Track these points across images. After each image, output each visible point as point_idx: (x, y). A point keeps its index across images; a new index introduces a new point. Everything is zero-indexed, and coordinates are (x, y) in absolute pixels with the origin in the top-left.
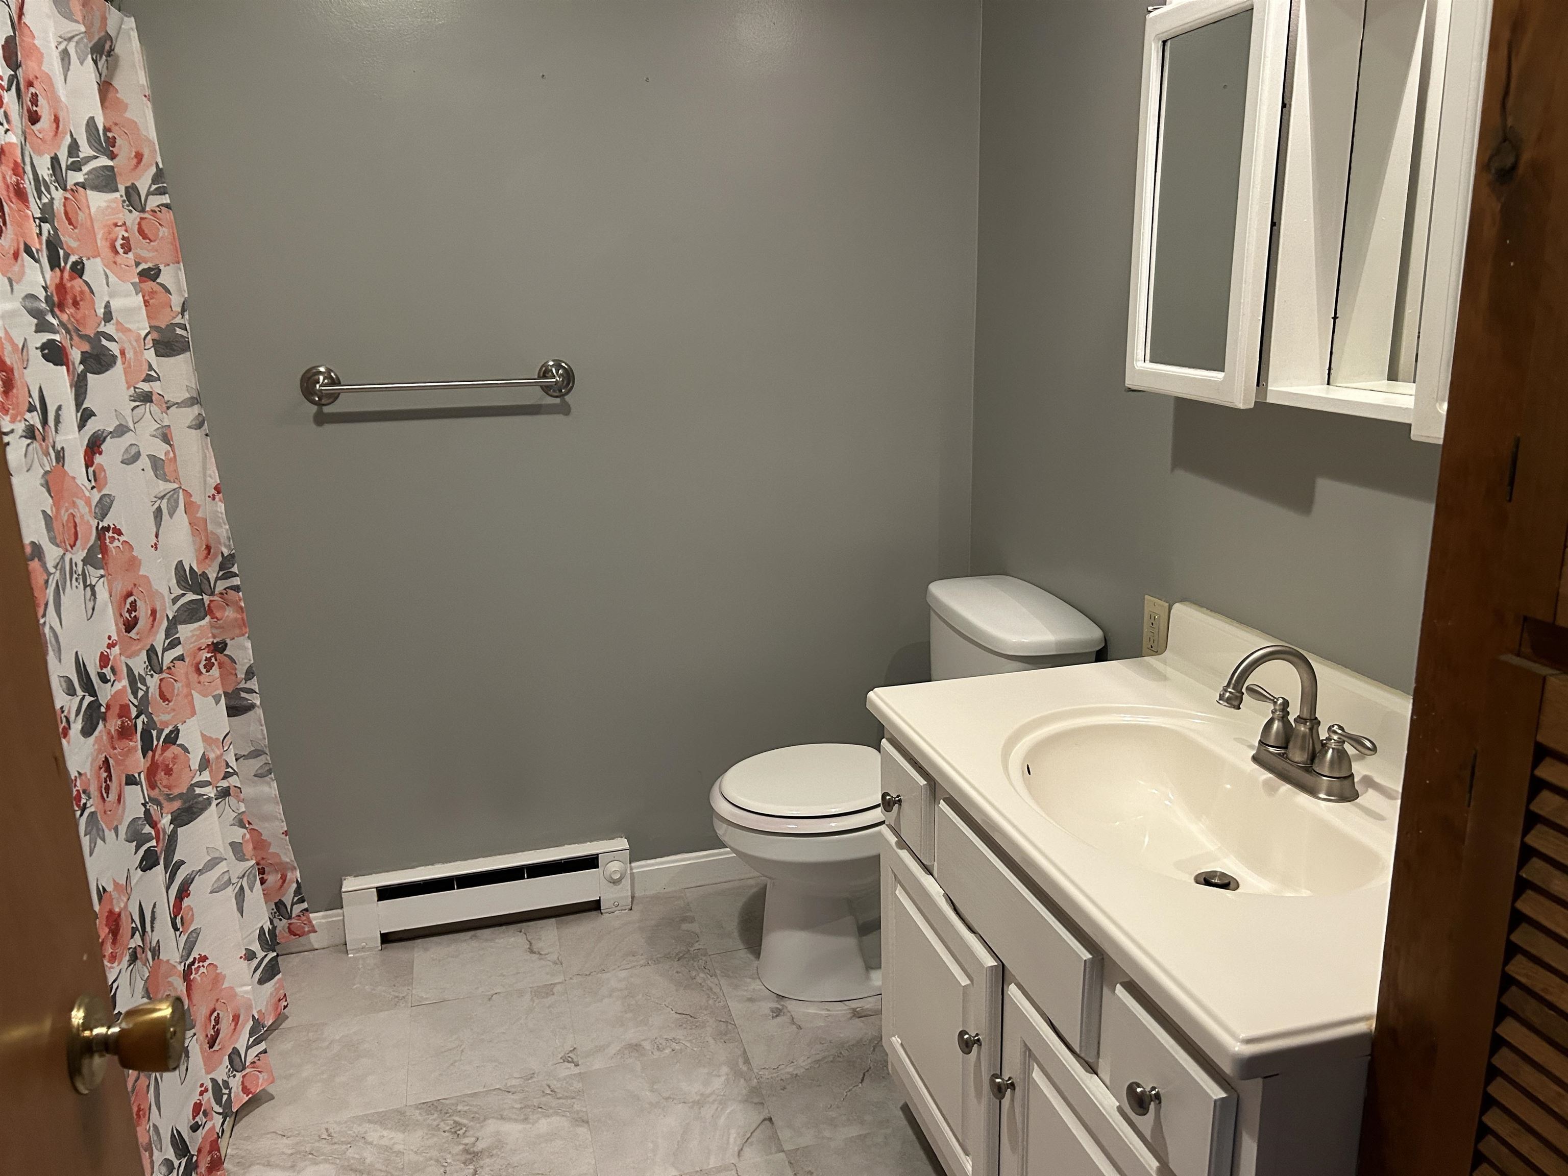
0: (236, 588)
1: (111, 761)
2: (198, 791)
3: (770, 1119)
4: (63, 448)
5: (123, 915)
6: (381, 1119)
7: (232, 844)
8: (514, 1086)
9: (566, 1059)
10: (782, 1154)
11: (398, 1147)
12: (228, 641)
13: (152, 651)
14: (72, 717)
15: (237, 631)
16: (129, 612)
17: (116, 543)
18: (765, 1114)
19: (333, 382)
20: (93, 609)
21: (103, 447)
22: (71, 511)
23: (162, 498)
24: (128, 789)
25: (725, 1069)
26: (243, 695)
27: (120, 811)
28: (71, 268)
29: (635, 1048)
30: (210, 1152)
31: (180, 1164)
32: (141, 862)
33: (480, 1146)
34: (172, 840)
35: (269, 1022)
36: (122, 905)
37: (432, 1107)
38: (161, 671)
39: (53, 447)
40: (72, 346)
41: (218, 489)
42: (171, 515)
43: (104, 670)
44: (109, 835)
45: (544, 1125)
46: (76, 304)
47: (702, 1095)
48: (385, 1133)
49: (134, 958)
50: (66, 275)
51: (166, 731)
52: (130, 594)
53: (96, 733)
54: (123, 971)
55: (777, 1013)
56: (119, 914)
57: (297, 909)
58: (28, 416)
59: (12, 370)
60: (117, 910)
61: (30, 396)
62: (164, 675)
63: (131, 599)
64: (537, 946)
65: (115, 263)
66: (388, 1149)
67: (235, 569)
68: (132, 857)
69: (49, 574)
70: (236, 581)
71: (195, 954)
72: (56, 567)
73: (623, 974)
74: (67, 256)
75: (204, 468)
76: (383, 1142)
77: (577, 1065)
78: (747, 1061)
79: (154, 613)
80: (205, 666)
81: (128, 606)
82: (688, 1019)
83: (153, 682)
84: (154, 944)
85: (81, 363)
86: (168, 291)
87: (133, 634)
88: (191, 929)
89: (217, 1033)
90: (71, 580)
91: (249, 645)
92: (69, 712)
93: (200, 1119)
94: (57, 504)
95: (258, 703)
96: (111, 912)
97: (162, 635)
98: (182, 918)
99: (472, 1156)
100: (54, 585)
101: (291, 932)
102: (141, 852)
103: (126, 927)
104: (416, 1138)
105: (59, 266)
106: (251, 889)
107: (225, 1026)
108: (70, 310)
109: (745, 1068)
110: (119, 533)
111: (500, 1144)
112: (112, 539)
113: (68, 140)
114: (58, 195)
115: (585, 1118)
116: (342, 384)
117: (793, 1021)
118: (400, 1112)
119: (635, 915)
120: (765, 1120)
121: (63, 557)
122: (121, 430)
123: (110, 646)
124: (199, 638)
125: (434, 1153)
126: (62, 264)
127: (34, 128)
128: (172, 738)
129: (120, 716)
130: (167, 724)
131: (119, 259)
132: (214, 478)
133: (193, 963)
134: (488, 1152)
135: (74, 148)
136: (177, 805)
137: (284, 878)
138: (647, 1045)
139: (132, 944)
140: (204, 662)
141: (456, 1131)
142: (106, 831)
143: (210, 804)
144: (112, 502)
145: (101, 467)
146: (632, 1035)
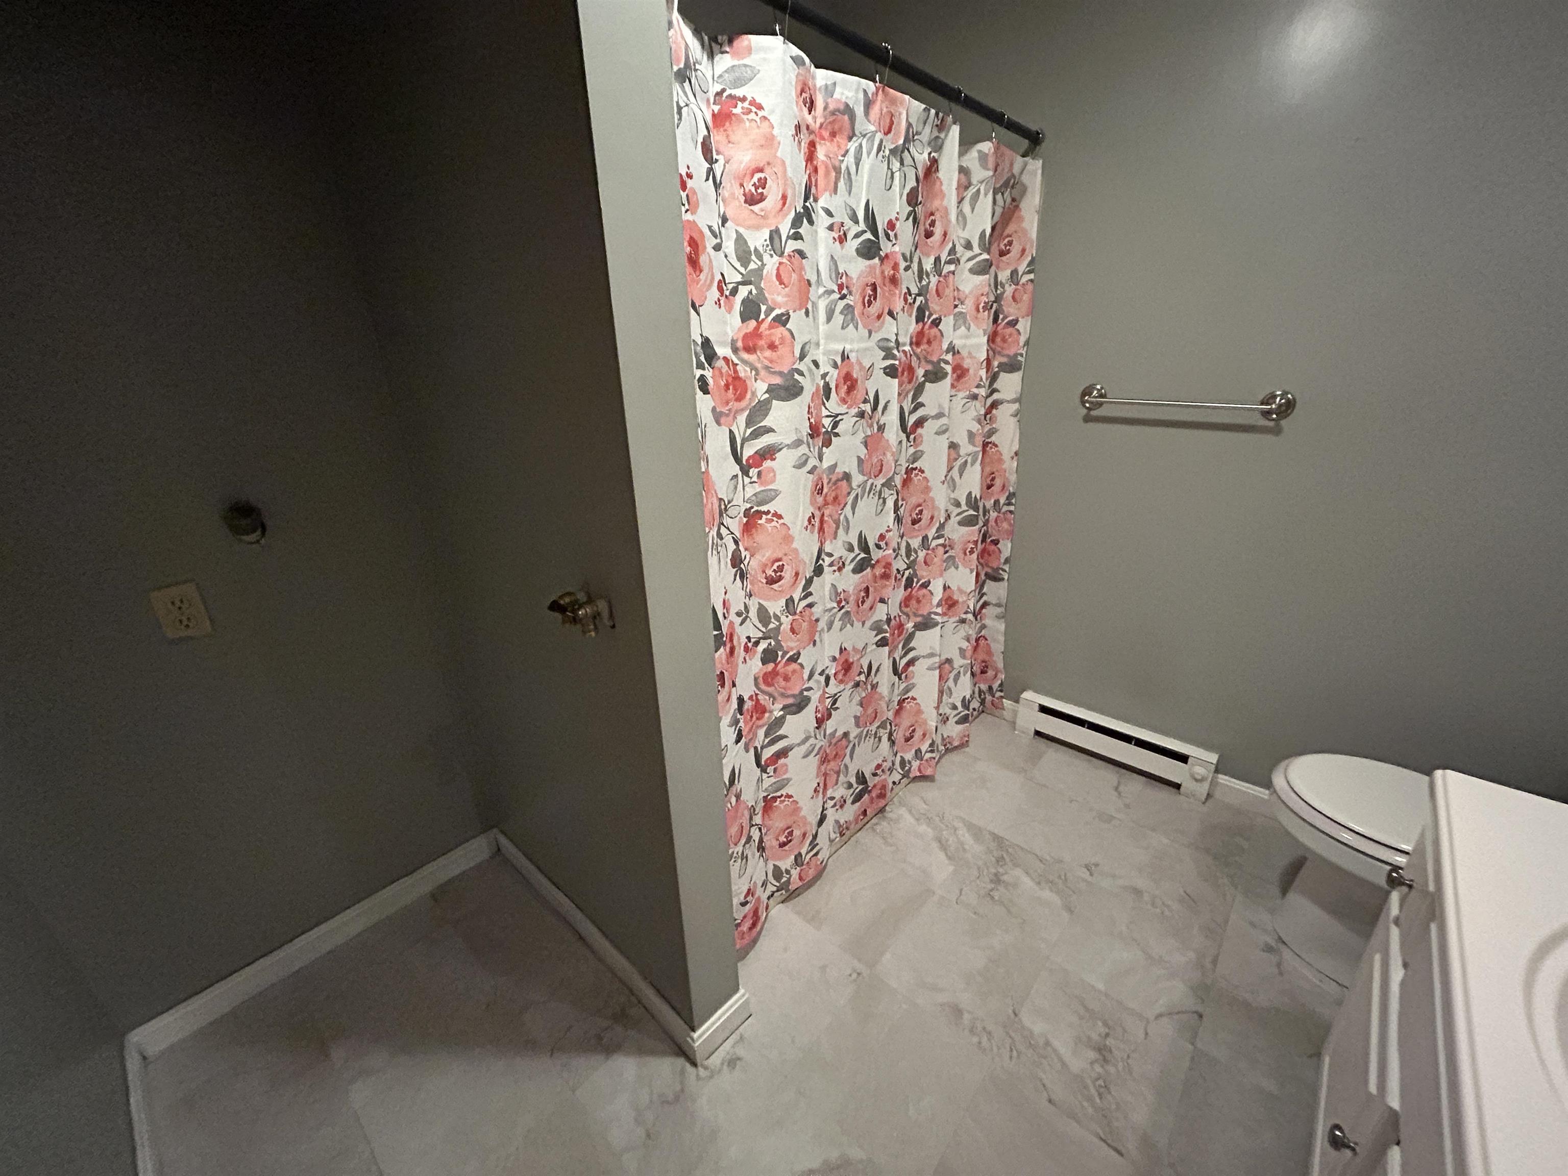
0: (1011, 512)
1: (871, 589)
2: (933, 616)
3: (1201, 1016)
4: (885, 424)
5: (855, 665)
6: (970, 827)
7: (960, 649)
8: (1046, 860)
9: (1087, 867)
10: (1191, 1047)
11: (967, 847)
12: (1001, 540)
13: (925, 538)
14: (847, 563)
15: (1006, 537)
16: (917, 514)
17: (919, 477)
18: (1200, 1009)
19: (1101, 396)
20: (882, 510)
21: (925, 424)
22: (881, 457)
23: (969, 455)
24: (880, 604)
25: (1192, 955)
26: (1001, 572)
27: (870, 614)
28: (932, 322)
29: (1137, 892)
30: (880, 789)
31: (857, 788)
32: (878, 641)
33: (1005, 878)
34: (911, 637)
35: (956, 743)
36: (855, 659)
37: (997, 838)
38: (928, 549)
39: (877, 423)
40: (919, 367)
41: (1016, 454)
42: (972, 465)
43: (881, 543)
44: (857, 624)
45: (1046, 894)
46: (929, 342)
47: (1161, 957)
48: (967, 835)
49: (857, 685)
50: (927, 327)
51: (923, 581)
52: (920, 505)
53: (865, 572)
54: (847, 690)
55: (1269, 949)
56: (852, 663)
57: (998, 694)
58: (862, 406)
59: (856, 381)
60: (851, 660)
61: (867, 394)
62: (930, 552)
63: (920, 508)
64: (1121, 788)
65: (976, 318)
66: (962, 844)
67: (1013, 501)
68: (872, 638)
69: (852, 489)
70: (1012, 508)
71: (910, 694)
72: (859, 486)
73: (1165, 841)
74: (930, 315)
75: (1012, 441)
76: (962, 838)
77: (1091, 875)
78: (1215, 962)
79: (932, 518)
80: (970, 552)
81: (917, 511)
82: (1190, 901)
83: (922, 554)
84: (874, 682)
85: (923, 376)
86: (1020, 333)
87: (916, 526)
88: (911, 682)
89: (912, 737)
90: (869, 494)
91: (1009, 545)
92: (846, 560)
93: (879, 772)
94: (870, 454)
95: (1006, 577)
96: (846, 661)
97: (934, 530)
98: (906, 676)
99: (997, 880)
100: (854, 495)
101: (993, 704)
102: (879, 637)
103: (855, 669)
104: (978, 849)
105: (923, 321)
106: (964, 675)
107: (918, 734)
108: (924, 346)
109: (1209, 966)
110: (923, 472)
111: (1015, 885)
112: (917, 475)
113: (950, 245)
114: (934, 280)
115: (1072, 909)
116: (1108, 396)
117: (1279, 965)
118: (980, 829)
119: (1205, 809)
120: (1196, 1012)
121: (866, 481)
122: (940, 415)
123: (887, 531)
124: (970, 535)
125: (980, 863)
126: (926, 320)
127: (928, 240)
128: (926, 585)
129: (884, 567)
130: (923, 577)
131: (979, 316)
132: (1016, 447)
133: (907, 699)
134: (1007, 885)
135: (953, 251)
136: (919, 619)
137: (996, 676)
138: (1146, 897)
139: (857, 679)
140: (969, 549)
141: (1000, 860)
142: (855, 622)
143: (937, 625)
144: (922, 454)
145: (921, 436)
146: (1141, 883)
